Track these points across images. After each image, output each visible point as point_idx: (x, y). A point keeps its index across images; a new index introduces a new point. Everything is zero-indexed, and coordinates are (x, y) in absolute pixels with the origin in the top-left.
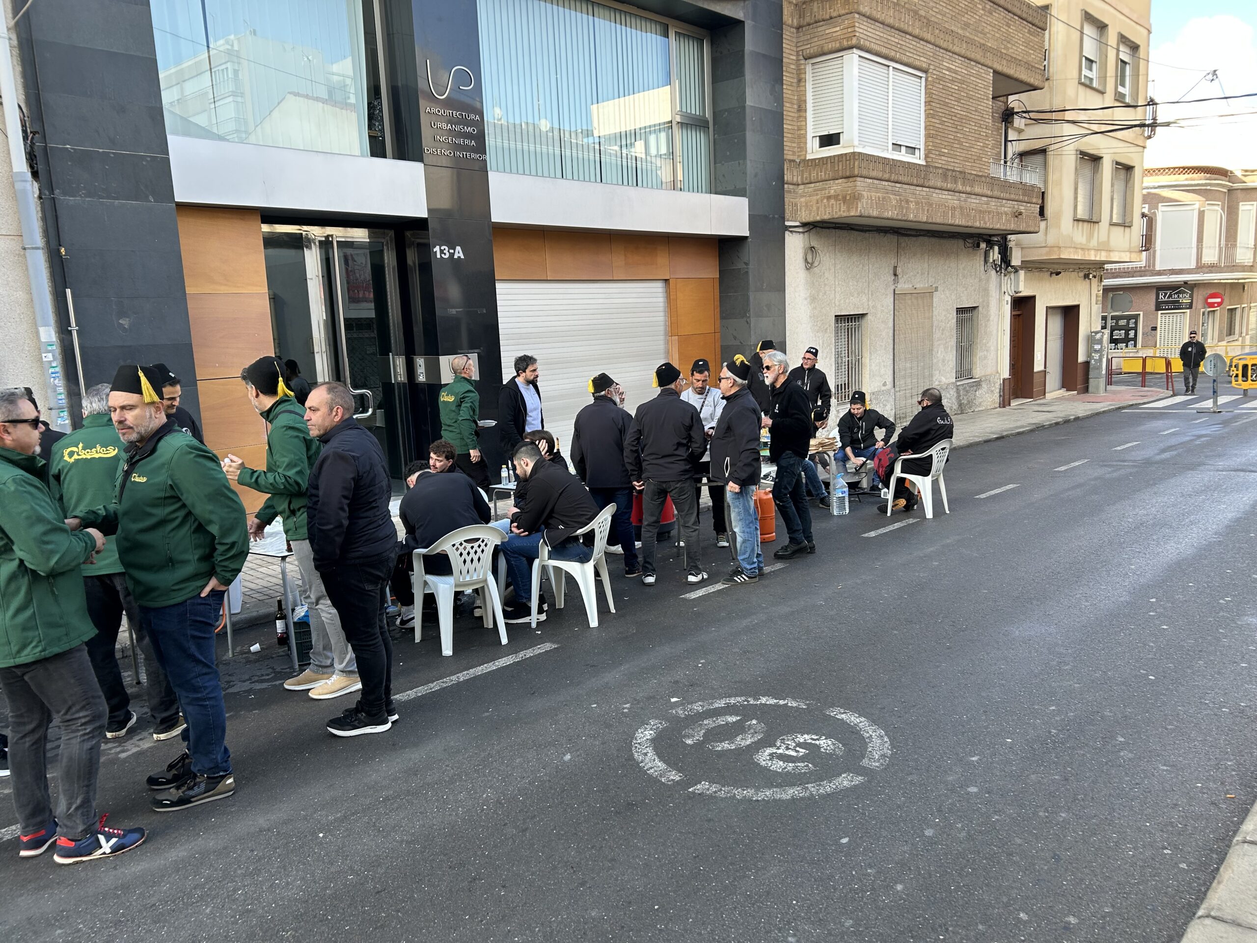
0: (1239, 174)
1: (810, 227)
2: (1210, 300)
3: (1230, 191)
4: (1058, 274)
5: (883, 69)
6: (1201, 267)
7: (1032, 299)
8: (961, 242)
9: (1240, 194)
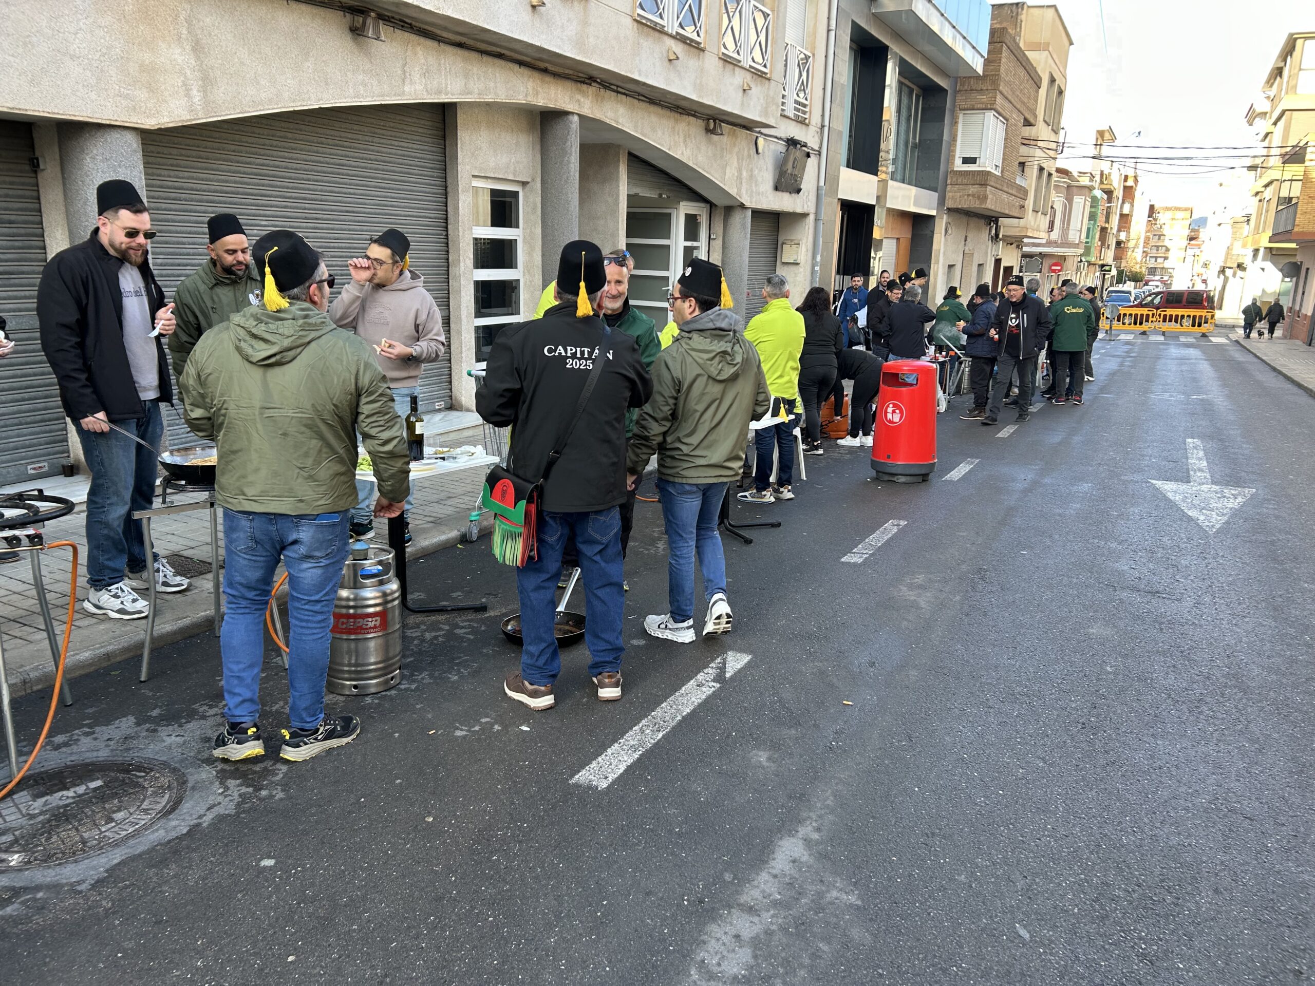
0: (1075, 174)
1: (949, 210)
2: (1053, 268)
3: (1069, 186)
4: (1011, 244)
5: (995, 119)
6: (1050, 243)
7: (1000, 260)
8: (983, 221)
9: (1075, 190)
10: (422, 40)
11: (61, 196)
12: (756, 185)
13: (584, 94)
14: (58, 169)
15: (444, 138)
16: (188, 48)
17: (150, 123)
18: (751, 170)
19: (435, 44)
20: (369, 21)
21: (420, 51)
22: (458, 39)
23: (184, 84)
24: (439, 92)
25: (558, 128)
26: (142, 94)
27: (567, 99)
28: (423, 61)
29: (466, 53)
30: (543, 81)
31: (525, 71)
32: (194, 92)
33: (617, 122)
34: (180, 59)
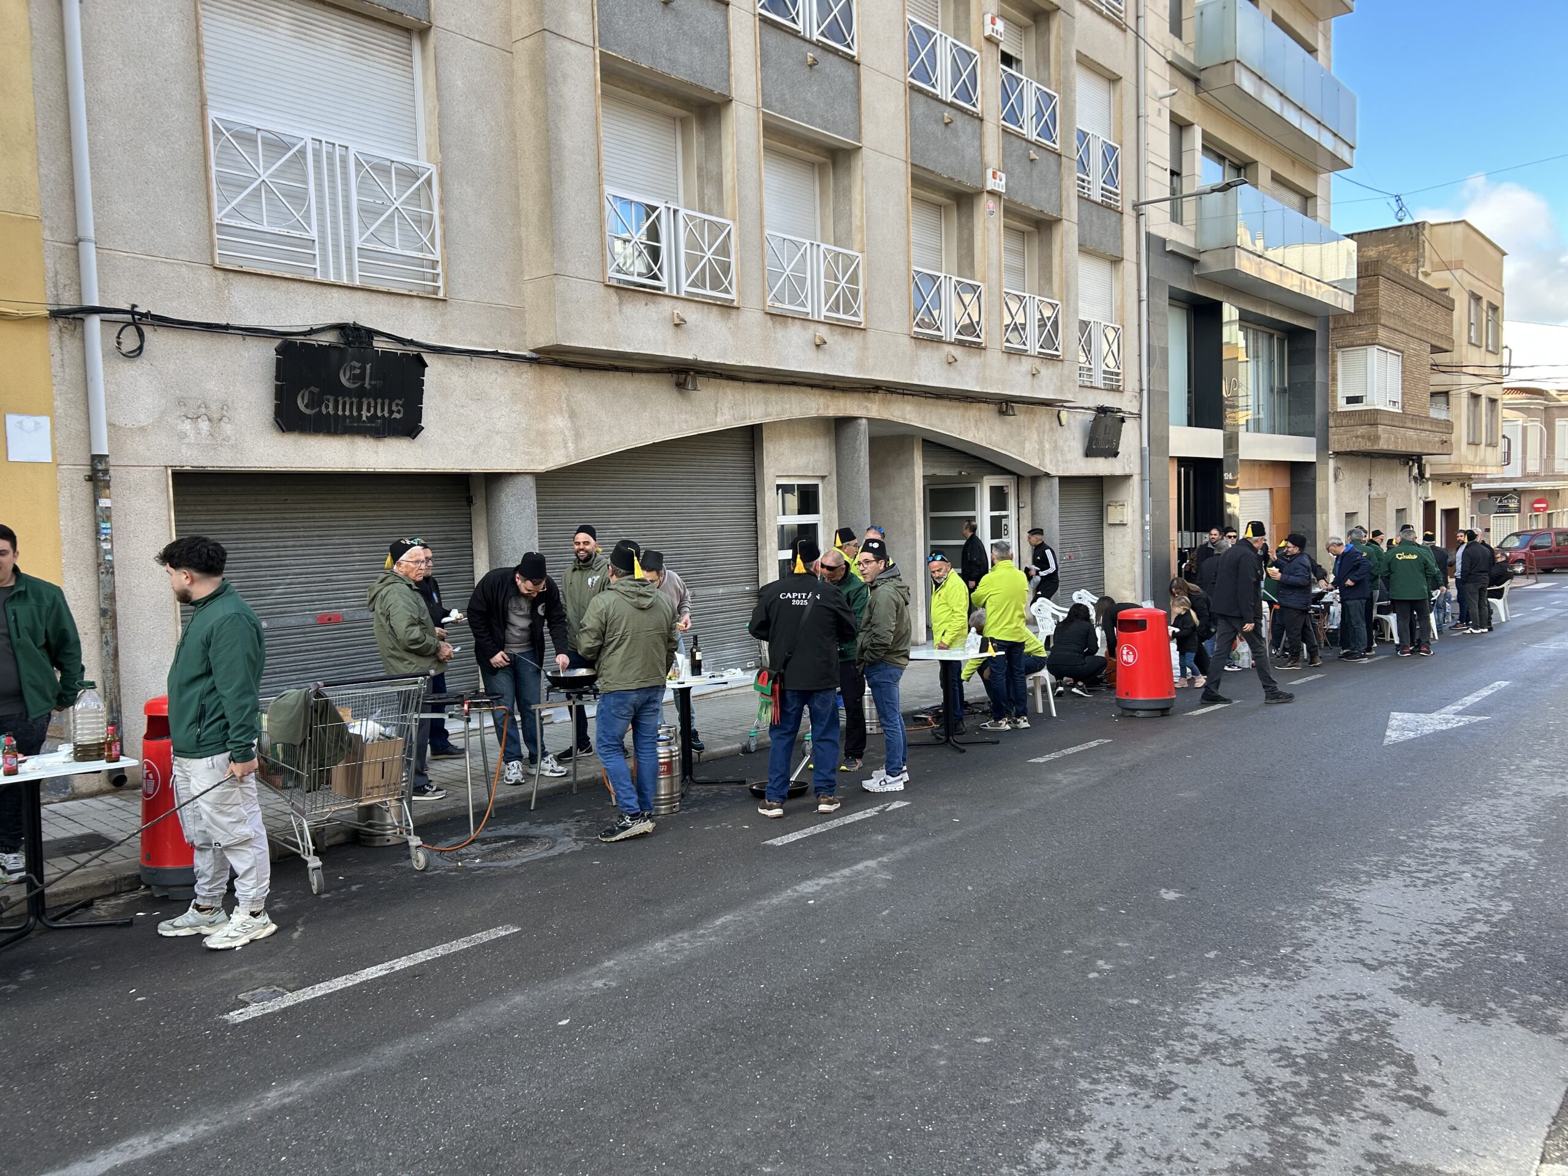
0: (1554, 393)
1: (1337, 454)
2: (1536, 506)
3: (1546, 408)
4: (1449, 483)
5: (1384, 354)
6: (1526, 476)
7: (1433, 503)
8: (1397, 462)
9: (1556, 412)
10: (730, 383)
11: (485, 520)
12: (1062, 455)
13: (873, 401)
14: (484, 503)
15: (753, 449)
16: (567, 416)
17: (541, 468)
18: (1055, 442)
19: (740, 384)
20: (689, 378)
21: (729, 391)
22: (758, 377)
23: (564, 440)
24: (744, 418)
25: (849, 431)
26: (537, 450)
27: (856, 407)
28: (730, 397)
29: (766, 386)
30: (832, 397)
31: (817, 391)
32: (570, 444)
33: (905, 419)
34: (561, 424)
